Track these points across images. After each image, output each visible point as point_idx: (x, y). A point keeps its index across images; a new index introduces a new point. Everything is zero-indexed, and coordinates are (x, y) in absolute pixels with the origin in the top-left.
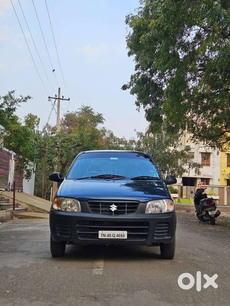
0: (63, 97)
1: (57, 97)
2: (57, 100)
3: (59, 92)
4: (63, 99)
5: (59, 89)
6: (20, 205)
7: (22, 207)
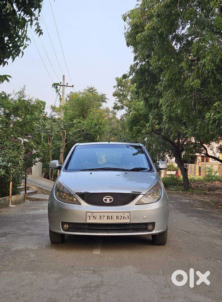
0: (67, 84)
1: (62, 84)
2: (62, 87)
3: (64, 79)
4: (67, 86)
5: (64, 76)
6: (30, 188)
7: (33, 190)
